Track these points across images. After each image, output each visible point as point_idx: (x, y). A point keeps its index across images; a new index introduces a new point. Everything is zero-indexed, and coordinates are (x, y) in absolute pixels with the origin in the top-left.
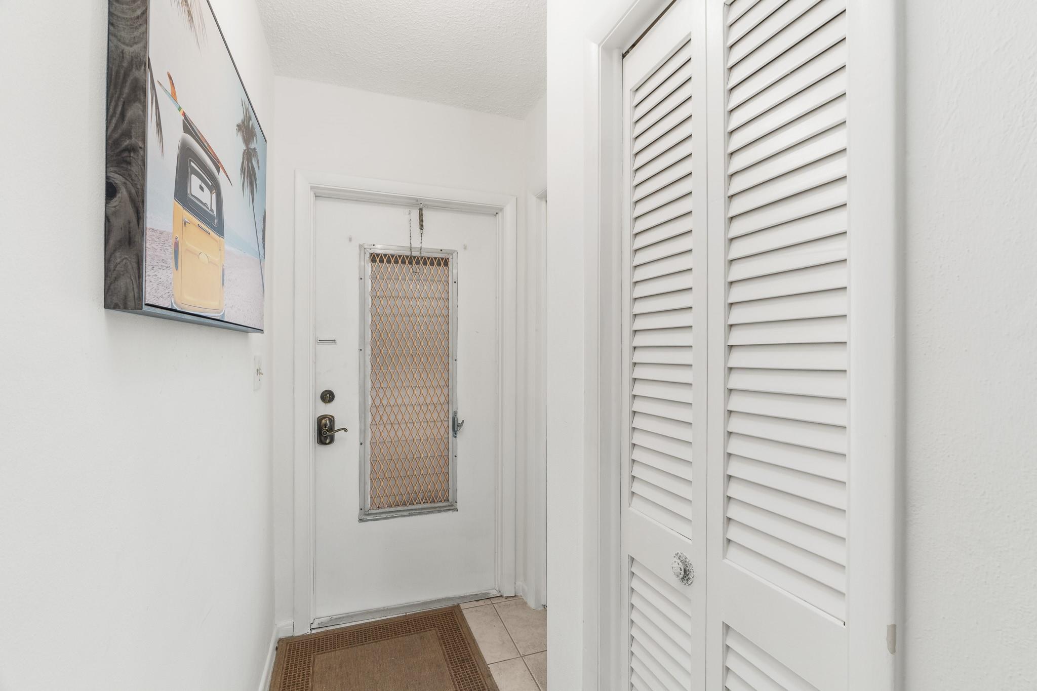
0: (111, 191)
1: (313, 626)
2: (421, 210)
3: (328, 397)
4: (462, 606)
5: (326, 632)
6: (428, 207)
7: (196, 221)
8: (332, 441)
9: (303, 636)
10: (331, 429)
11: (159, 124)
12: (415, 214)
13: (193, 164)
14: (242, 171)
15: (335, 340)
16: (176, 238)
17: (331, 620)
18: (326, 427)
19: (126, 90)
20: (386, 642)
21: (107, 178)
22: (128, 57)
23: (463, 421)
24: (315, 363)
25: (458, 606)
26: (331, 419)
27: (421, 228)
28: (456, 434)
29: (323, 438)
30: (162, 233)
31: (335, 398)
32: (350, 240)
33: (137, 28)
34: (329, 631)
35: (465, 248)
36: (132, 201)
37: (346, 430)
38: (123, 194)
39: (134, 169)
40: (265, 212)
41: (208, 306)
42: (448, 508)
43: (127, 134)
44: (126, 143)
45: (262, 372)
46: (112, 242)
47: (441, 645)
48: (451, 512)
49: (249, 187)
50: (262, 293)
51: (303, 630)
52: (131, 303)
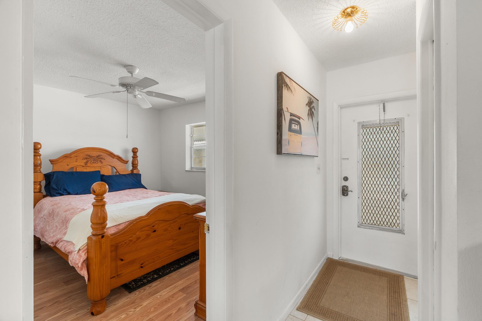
0: (278, 134)
1: (339, 259)
2: (384, 104)
3: (346, 179)
4: (405, 277)
5: (344, 262)
6: (386, 101)
7: (293, 134)
8: (347, 195)
9: (336, 260)
10: (347, 191)
11: (285, 119)
12: (382, 106)
13: (292, 122)
14: (308, 115)
15: (348, 159)
16: (289, 139)
17: (346, 259)
18: (345, 190)
19: (280, 115)
20: (364, 273)
21: (277, 131)
22: (280, 109)
23: (407, 194)
24: (341, 167)
25: (403, 276)
26: (347, 187)
27: (384, 111)
28: (403, 199)
29: (344, 194)
30: (286, 139)
31: (348, 180)
32: (354, 121)
33: (281, 104)
34: (345, 262)
35: (408, 115)
36: (280, 135)
37: (352, 191)
38: (279, 134)
39: (281, 129)
40: (318, 122)
41: (298, 152)
42: (399, 232)
43: (280, 123)
44: (280, 125)
45: (320, 169)
46: (278, 143)
47: (387, 283)
48: (401, 234)
49: (311, 118)
50: (317, 145)
51: (336, 258)
52: (280, 153)
